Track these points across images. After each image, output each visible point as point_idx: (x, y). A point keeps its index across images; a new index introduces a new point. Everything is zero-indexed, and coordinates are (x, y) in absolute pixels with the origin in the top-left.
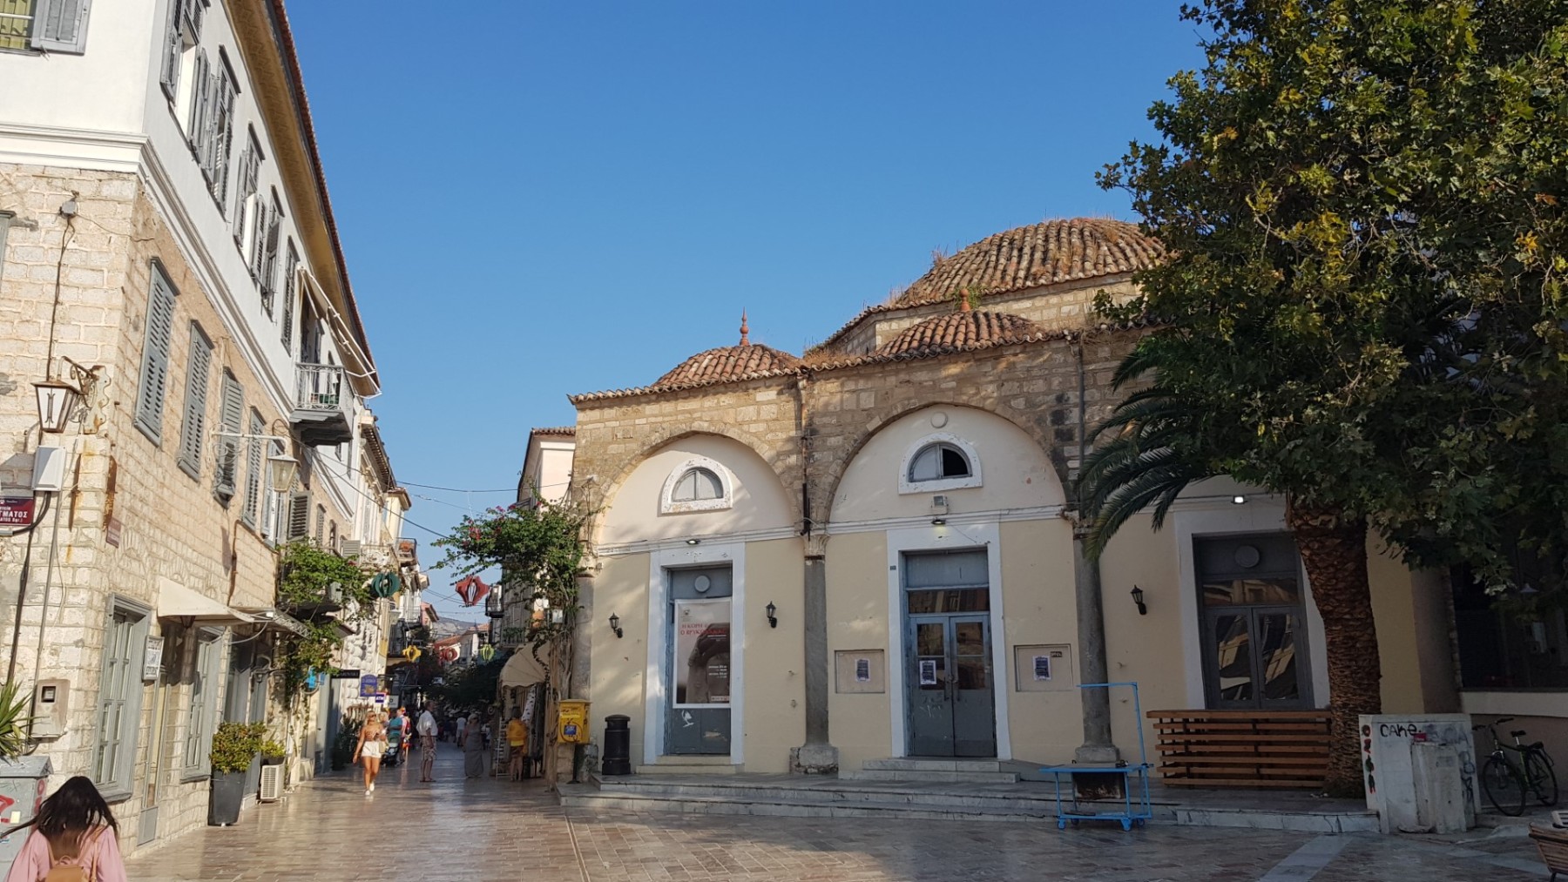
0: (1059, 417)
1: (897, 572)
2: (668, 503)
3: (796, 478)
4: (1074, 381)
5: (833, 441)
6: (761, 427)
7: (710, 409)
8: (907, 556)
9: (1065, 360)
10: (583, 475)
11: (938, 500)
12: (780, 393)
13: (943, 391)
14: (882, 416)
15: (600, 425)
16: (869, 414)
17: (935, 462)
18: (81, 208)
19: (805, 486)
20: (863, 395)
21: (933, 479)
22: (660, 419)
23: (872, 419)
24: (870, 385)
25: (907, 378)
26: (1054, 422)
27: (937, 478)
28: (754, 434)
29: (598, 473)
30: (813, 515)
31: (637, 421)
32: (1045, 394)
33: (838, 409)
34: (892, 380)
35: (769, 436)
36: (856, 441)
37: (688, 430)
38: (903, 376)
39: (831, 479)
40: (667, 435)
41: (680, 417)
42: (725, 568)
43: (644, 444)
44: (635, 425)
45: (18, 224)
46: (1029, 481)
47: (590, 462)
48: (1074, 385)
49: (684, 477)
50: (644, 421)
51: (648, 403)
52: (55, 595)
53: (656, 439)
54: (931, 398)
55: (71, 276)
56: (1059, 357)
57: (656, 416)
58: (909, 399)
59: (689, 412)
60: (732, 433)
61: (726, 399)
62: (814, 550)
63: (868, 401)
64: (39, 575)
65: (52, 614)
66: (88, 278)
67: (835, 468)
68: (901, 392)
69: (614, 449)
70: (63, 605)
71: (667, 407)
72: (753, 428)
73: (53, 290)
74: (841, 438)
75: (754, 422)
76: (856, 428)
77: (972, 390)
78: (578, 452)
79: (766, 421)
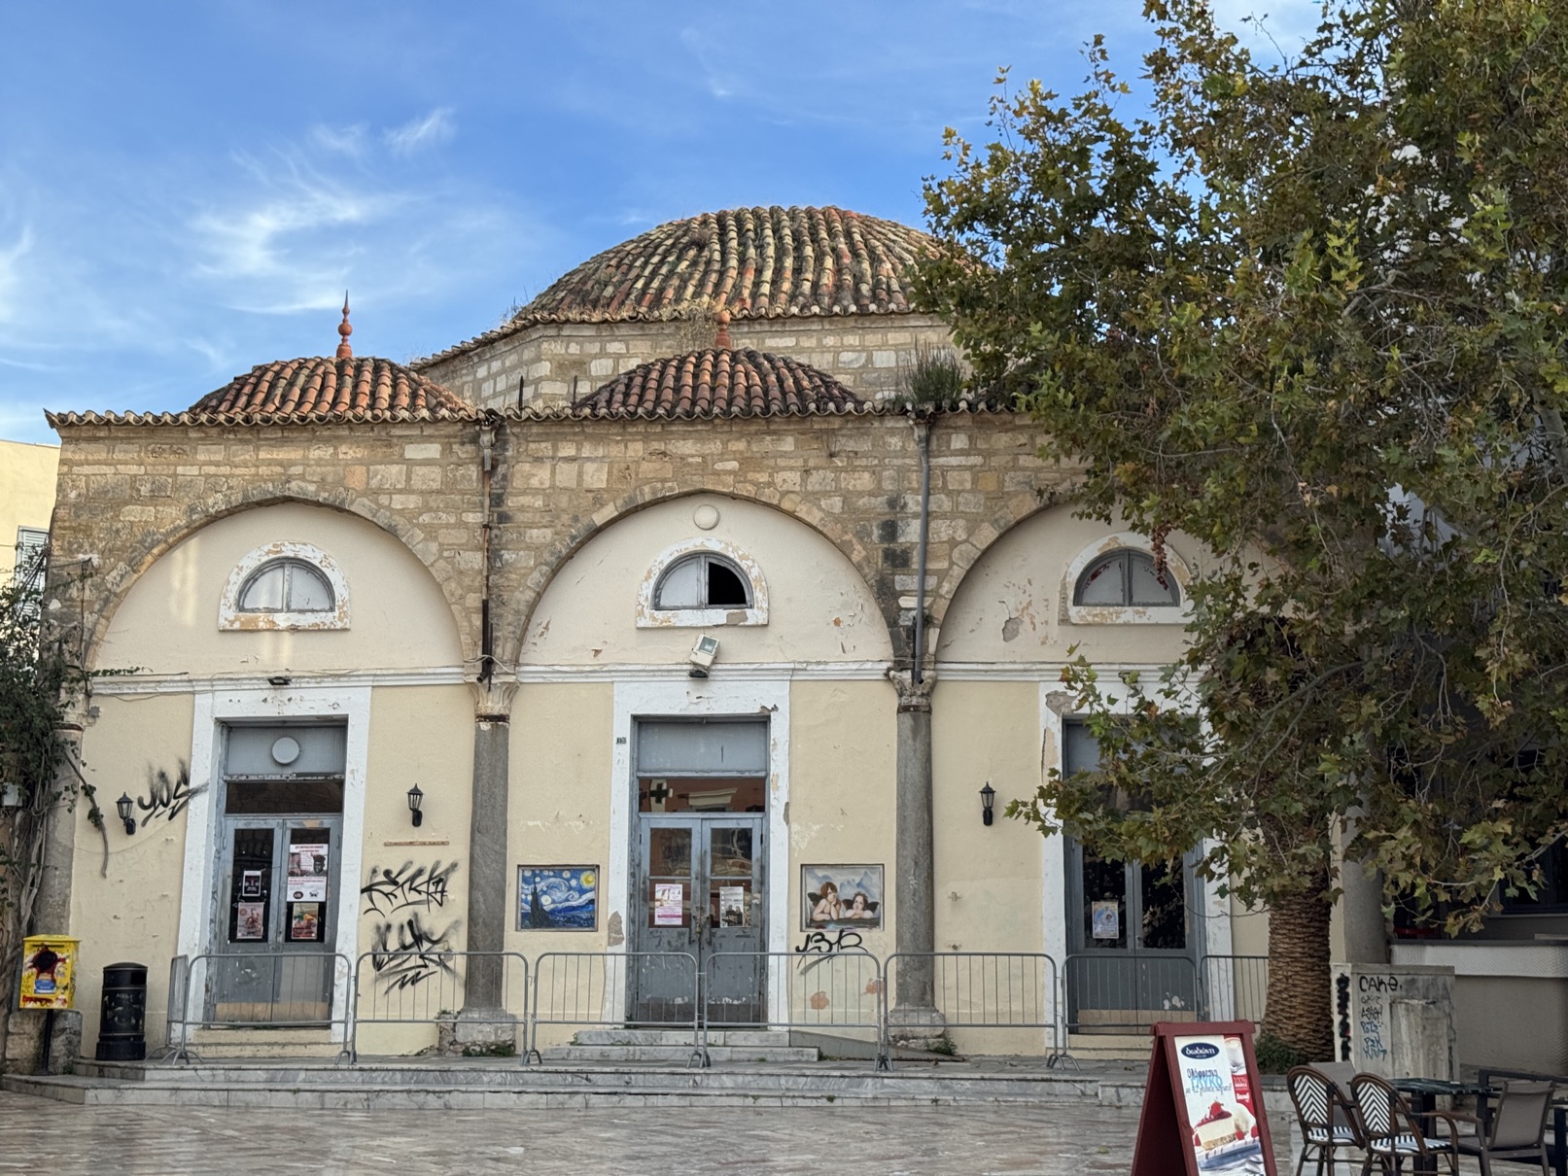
0: (890, 530)
1: (626, 747)
2: (228, 614)
3: (470, 589)
4: (915, 479)
5: (536, 535)
6: (412, 502)
7: (319, 462)
8: (642, 723)
9: (903, 447)
10: (71, 552)
11: (699, 641)
12: (449, 449)
13: (717, 473)
14: (619, 502)
15: (107, 470)
16: (598, 500)
17: (694, 583)
19: (485, 605)
20: (589, 467)
21: (692, 608)
22: (226, 471)
23: (602, 505)
24: (600, 452)
25: (663, 448)
26: (883, 539)
27: (698, 608)
28: (401, 512)
29: (102, 553)
30: (498, 651)
31: (180, 470)
32: (871, 494)
33: (547, 484)
34: (636, 449)
35: (425, 518)
36: (573, 538)
37: (278, 494)
38: (656, 446)
39: (530, 595)
40: (237, 498)
41: (264, 471)
42: (337, 726)
43: (192, 510)
44: (175, 475)
46: (837, 622)
47: (84, 530)
48: (915, 485)
49: (263, 569)
50: (195, 471)
53: (216, 502)
54: (697, 482)
56: (895, 442)
57: (217, 464)
58: (664, 481)
59: (286, 465)
61: (351, 450)
62: (493, 705)
63: (596, 477)
67: (536, 578)
68: (649, 469)
69: (133, 513)
71: (241, 451)
72: (398, 502)
74: (549, 532)
75: (400, 492)
76: (576, 519)
77: (763, 478)
78: (61, 512)
79: (422, 493)
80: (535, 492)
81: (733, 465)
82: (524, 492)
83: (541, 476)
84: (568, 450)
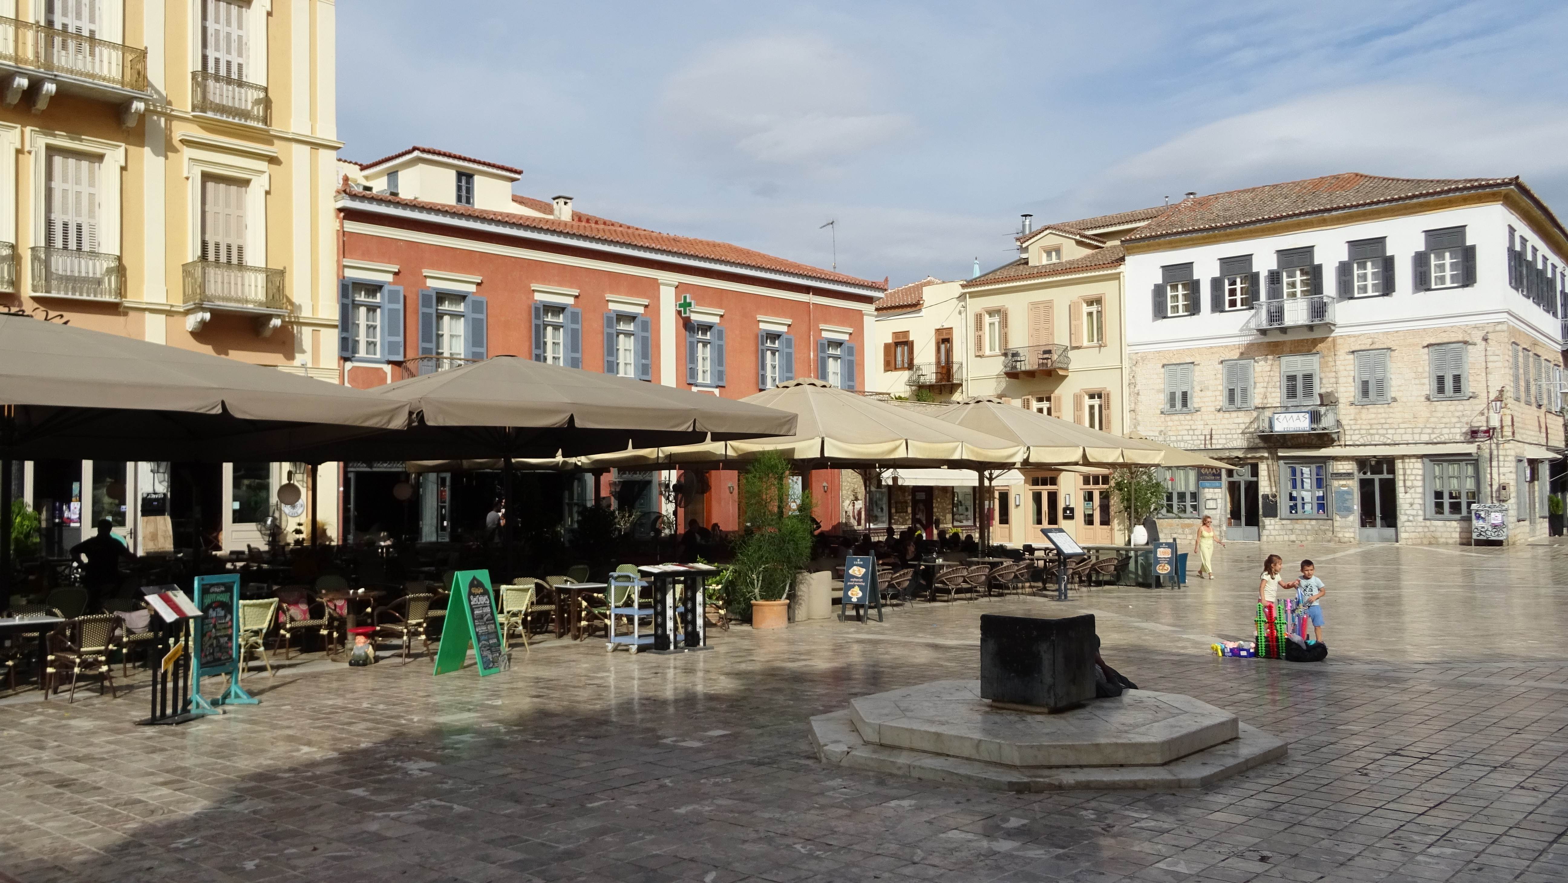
18: (1490, 336)
45: (1470, 344)
52: (1501, 458)
55: (1490, 358)
64: (1495, 452)
65: (1501, 464)
66: (1495, 358)
70: (1504, 461)
73: (1484, 364)
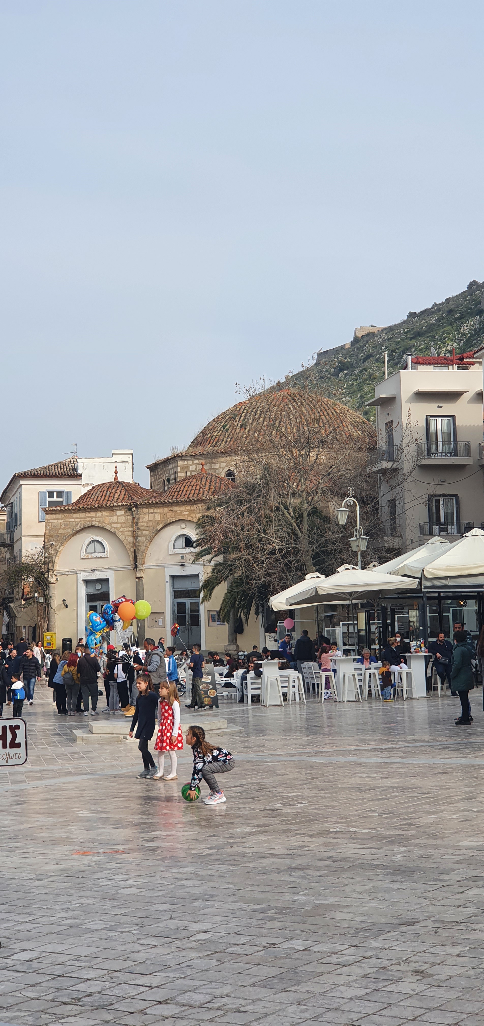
1: (169, 583)
2: (84, 554)
3: (131, 547)
5: (145, 532)
6: (119, 526)
7: (99, 517)
8: (173, 577)
10: (49, 542)
11: (182, 557)
12: (125, 512)
13: (184, 515)
14: (163, 524)
15: (55, 521)
17: (182, 542)
19: (135, 550)
20: (156, 515)
21: (181, 548)
22: (80, 520)
23: (159, 524)
24: (158, 511)
25: (172, 510)
27: (183, 548)
28: (116, 528)
29: (55, 541)
30: (138, 562)
31: (70, 520)
33: (147, 520)
34: (166, 509)
35: (122, 529)
36: (154, 533)
37: (91, 525)
38: (170, 508)
39: (144, 547)
40: (82, 527)
41: (87, 519)
42: (107, 580)
43: (73, 530)
44: (69, 522)
47: (52, 536)
49: (90, 543)
50: (73, 520)
51: (74, 513)
53: (78, 528)
54: (179, 518)
57: (78, 518)
58: (173, 518)
59: (92, 517)
60: (108, 527)
61: (105, 513)
62: (138, 575)
63: (158, 517)
67: (146, 543)
68: (169, 515)
69: (61, 531)
71: (83, 515)
72: (116, 526)
74: (148, 532)
75: (116, 523)
76: (154, 528)
77: (194, 516)
78: (47, 532)
79: (120, 523)
80: (144, 522)
81: (187, 513)
82: (142, 522)
83: (146, 518)
84: (151, 511)
